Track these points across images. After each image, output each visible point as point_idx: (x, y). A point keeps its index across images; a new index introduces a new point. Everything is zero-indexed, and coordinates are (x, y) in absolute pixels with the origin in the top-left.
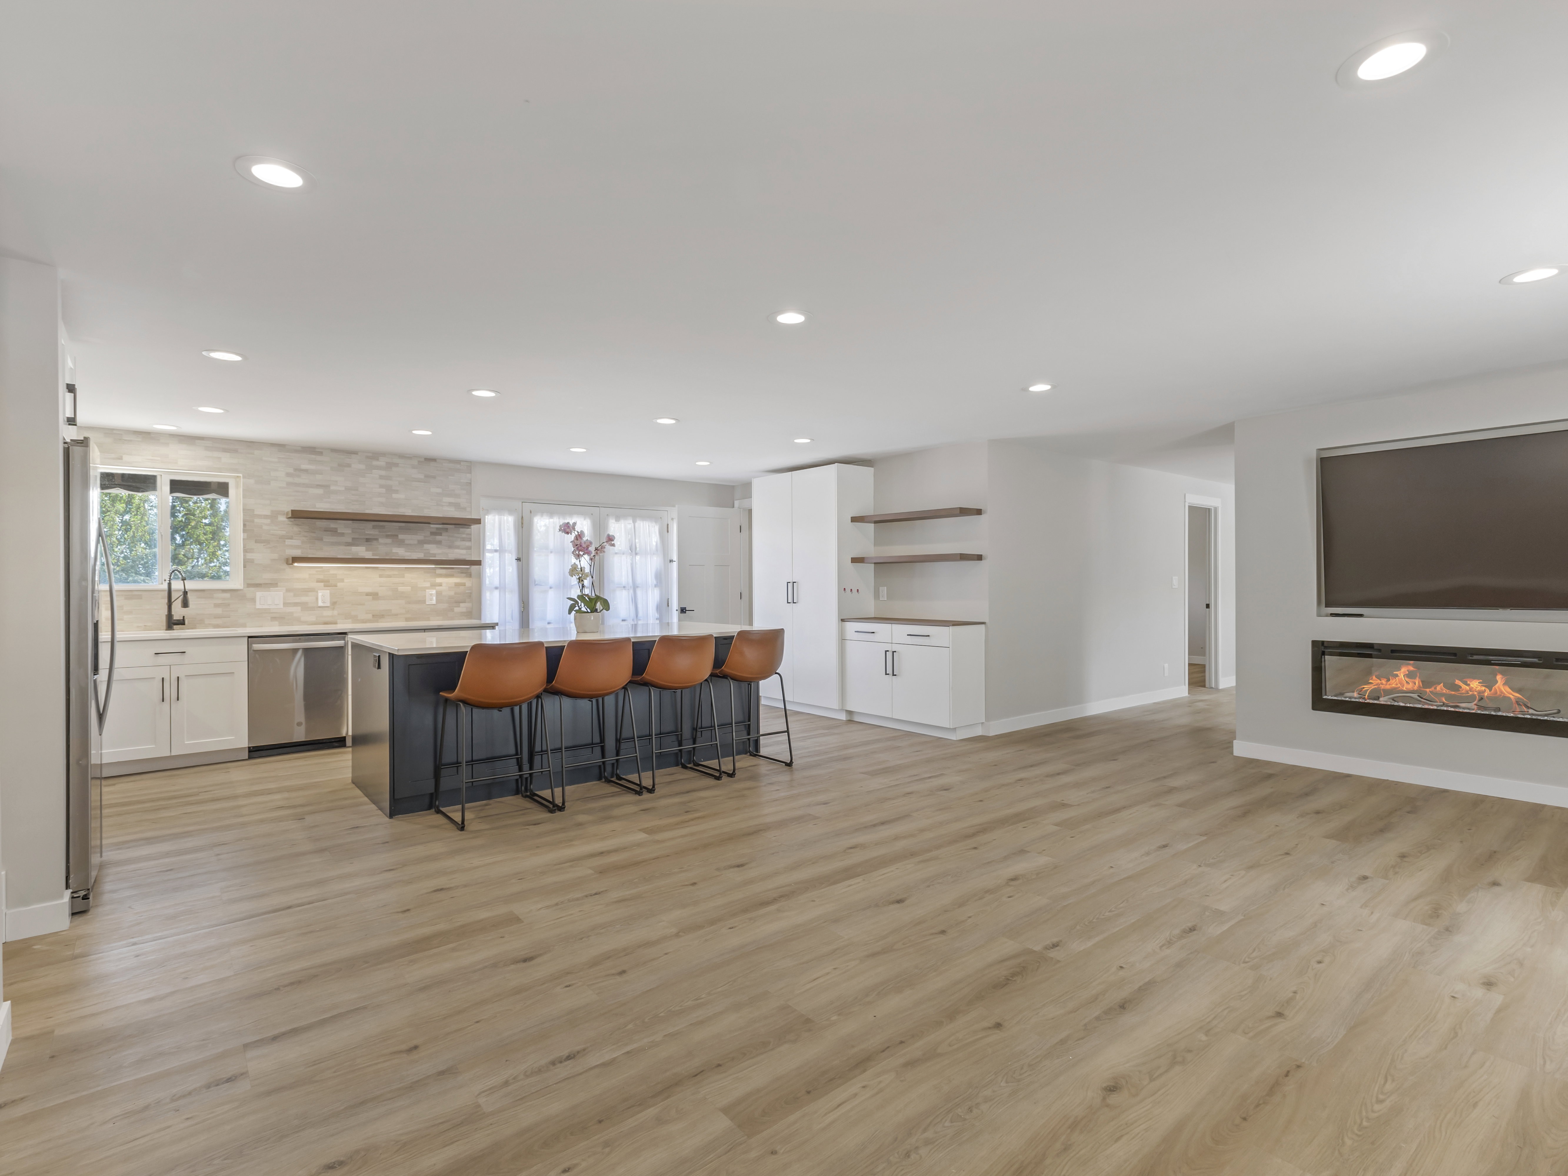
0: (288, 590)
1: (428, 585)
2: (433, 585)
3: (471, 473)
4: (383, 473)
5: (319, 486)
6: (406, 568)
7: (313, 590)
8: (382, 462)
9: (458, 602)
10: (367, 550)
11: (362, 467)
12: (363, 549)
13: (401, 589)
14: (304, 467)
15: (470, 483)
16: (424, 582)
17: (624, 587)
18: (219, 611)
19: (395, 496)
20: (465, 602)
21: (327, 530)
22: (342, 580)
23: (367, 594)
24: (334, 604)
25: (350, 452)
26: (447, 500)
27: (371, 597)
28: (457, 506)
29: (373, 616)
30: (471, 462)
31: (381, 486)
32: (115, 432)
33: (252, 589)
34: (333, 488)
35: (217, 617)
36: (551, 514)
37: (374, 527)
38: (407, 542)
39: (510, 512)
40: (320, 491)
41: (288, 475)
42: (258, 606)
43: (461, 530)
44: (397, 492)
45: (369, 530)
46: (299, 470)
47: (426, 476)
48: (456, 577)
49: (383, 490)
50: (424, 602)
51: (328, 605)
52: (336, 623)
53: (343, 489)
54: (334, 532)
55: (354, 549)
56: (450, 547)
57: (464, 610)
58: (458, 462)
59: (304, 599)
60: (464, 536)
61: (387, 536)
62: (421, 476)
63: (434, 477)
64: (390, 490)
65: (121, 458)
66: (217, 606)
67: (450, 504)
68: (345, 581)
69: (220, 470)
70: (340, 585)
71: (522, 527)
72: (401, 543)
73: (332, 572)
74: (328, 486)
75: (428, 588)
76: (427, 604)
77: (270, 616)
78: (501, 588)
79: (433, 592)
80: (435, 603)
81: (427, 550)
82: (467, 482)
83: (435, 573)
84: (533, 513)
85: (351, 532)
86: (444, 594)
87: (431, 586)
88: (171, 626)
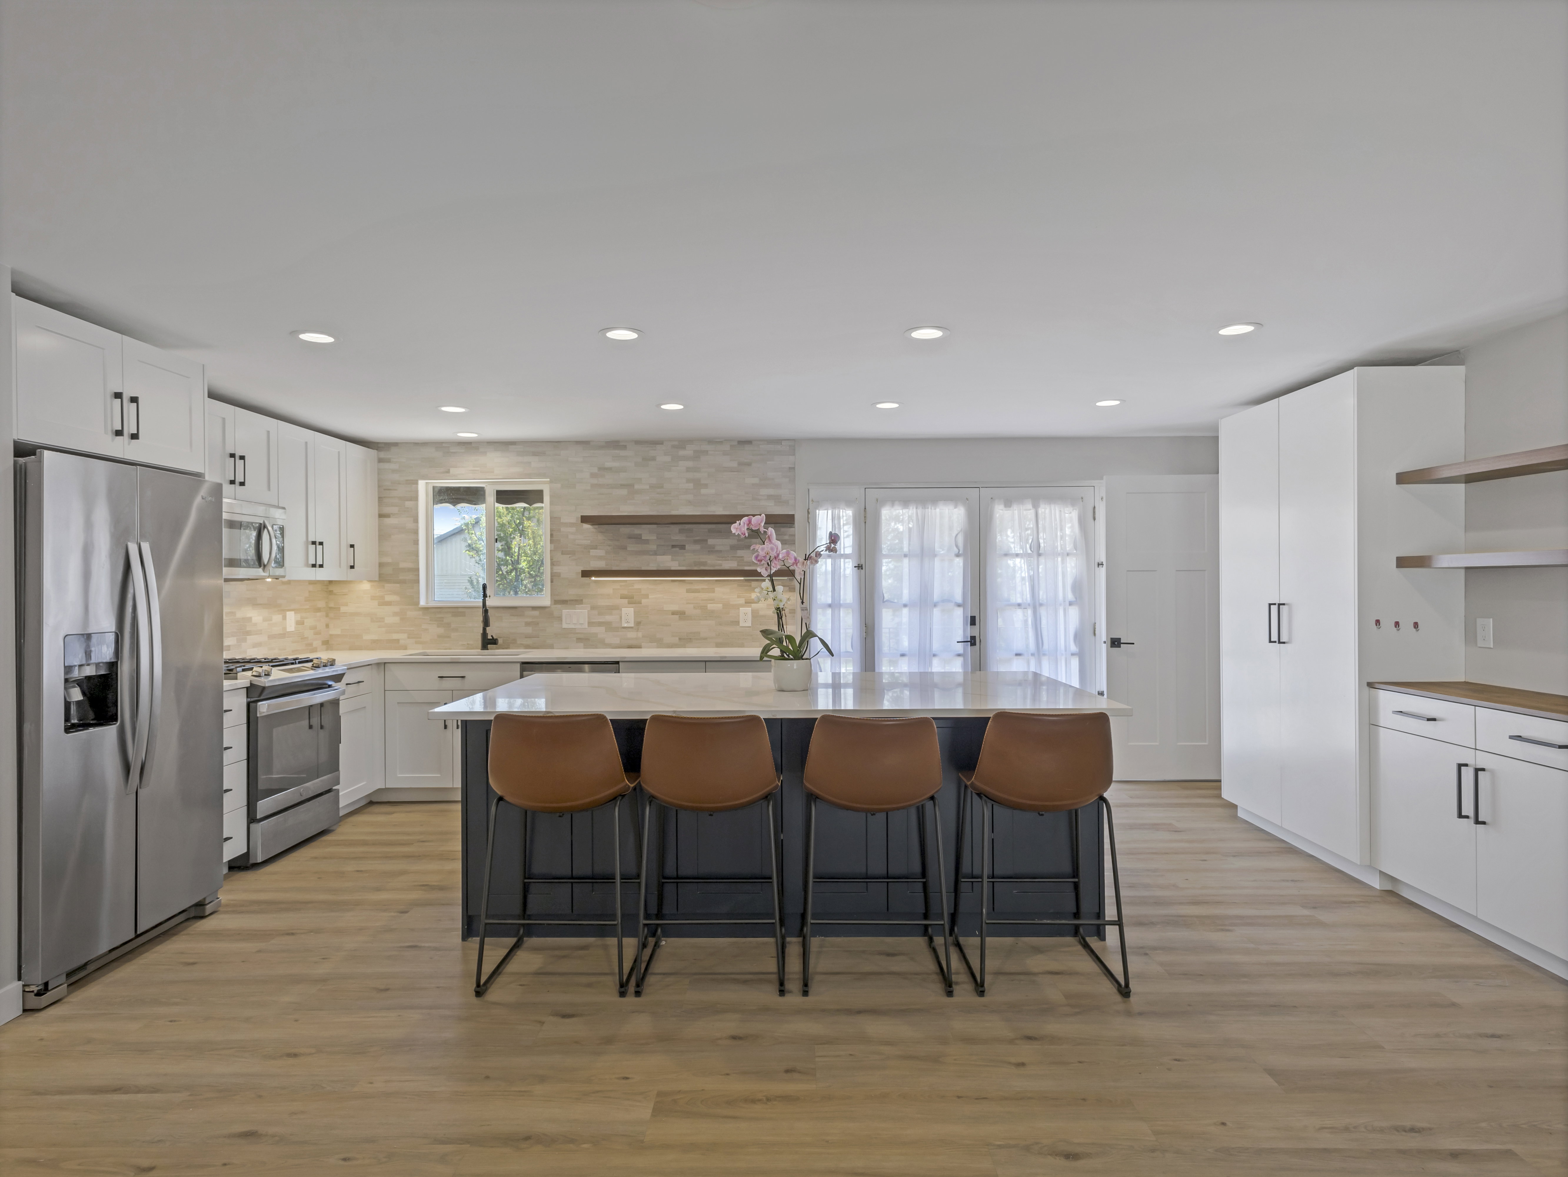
0: (593, 608)
1: (742, 601)
2: (749, 602)
3: (794, 455)
4: (690, 464)
5: (623, 486)
6: (716, 580)
7: (617, 608)
8: (689, 451)
10: (673, 560)
11: (668, 459)
12: (667, 558)
13: (710, 606)
14: (607, 465)
15: (794, 468)
16: (738, 597)
17: (1021, 606)
18: (529, 630)
19: (703, 491)
21: (630, 537)
22: (646, 596)
23: (674, 613)
24: (638, 624)
25: (655, 443)
26: (764, 492)
27: (677, 617)
28: (777, 499)
29: (680, 639)
30: (794, 440)
31: (688, 481)
32: (444, 445)
33: (559, 606)
34: (637, 487)
35: (528, 636)
36: (906, 502)
37: (681, 531)
38: (717, 548)
39: (849, 503)
40: (624, 492)
41: (593, 475)
42: (565, 626)
44: (706, 486)
45: (675, 534)
46: (603, 469)
47: (740, 464)
49: (691, 486)
50: (737, 623)
51: (632, 624)
52: (640, 647)
53: (648, 487)
54: (638, 538)
55: (660, 558)
58: (778, 441)
59: (608, 618)
60: (786, 537)
61: (696, 542)
62: (734, 464)
63: (749, 464)
64: (698, 484)
65: (448, 472)
66: (528, 624)
67: (770, 497)
68: (650, 597)
69: (529, 476)
70: (644, 601)
71: (865, 524)
72: (712, 550)
73: (636, 586)
74: (632, 485)
75: (742, 606)
76: (740, 625)
77: (575, 639)
78: (835, 605)
79: (749, 610)
80: (751, 625)
81: (742, 557)
82: (790, 468)
83: (751, 586)
84: (880, 503)
85: (655, 538)
86: (761, 613)
87: (746, 603)
88: (484, 647)
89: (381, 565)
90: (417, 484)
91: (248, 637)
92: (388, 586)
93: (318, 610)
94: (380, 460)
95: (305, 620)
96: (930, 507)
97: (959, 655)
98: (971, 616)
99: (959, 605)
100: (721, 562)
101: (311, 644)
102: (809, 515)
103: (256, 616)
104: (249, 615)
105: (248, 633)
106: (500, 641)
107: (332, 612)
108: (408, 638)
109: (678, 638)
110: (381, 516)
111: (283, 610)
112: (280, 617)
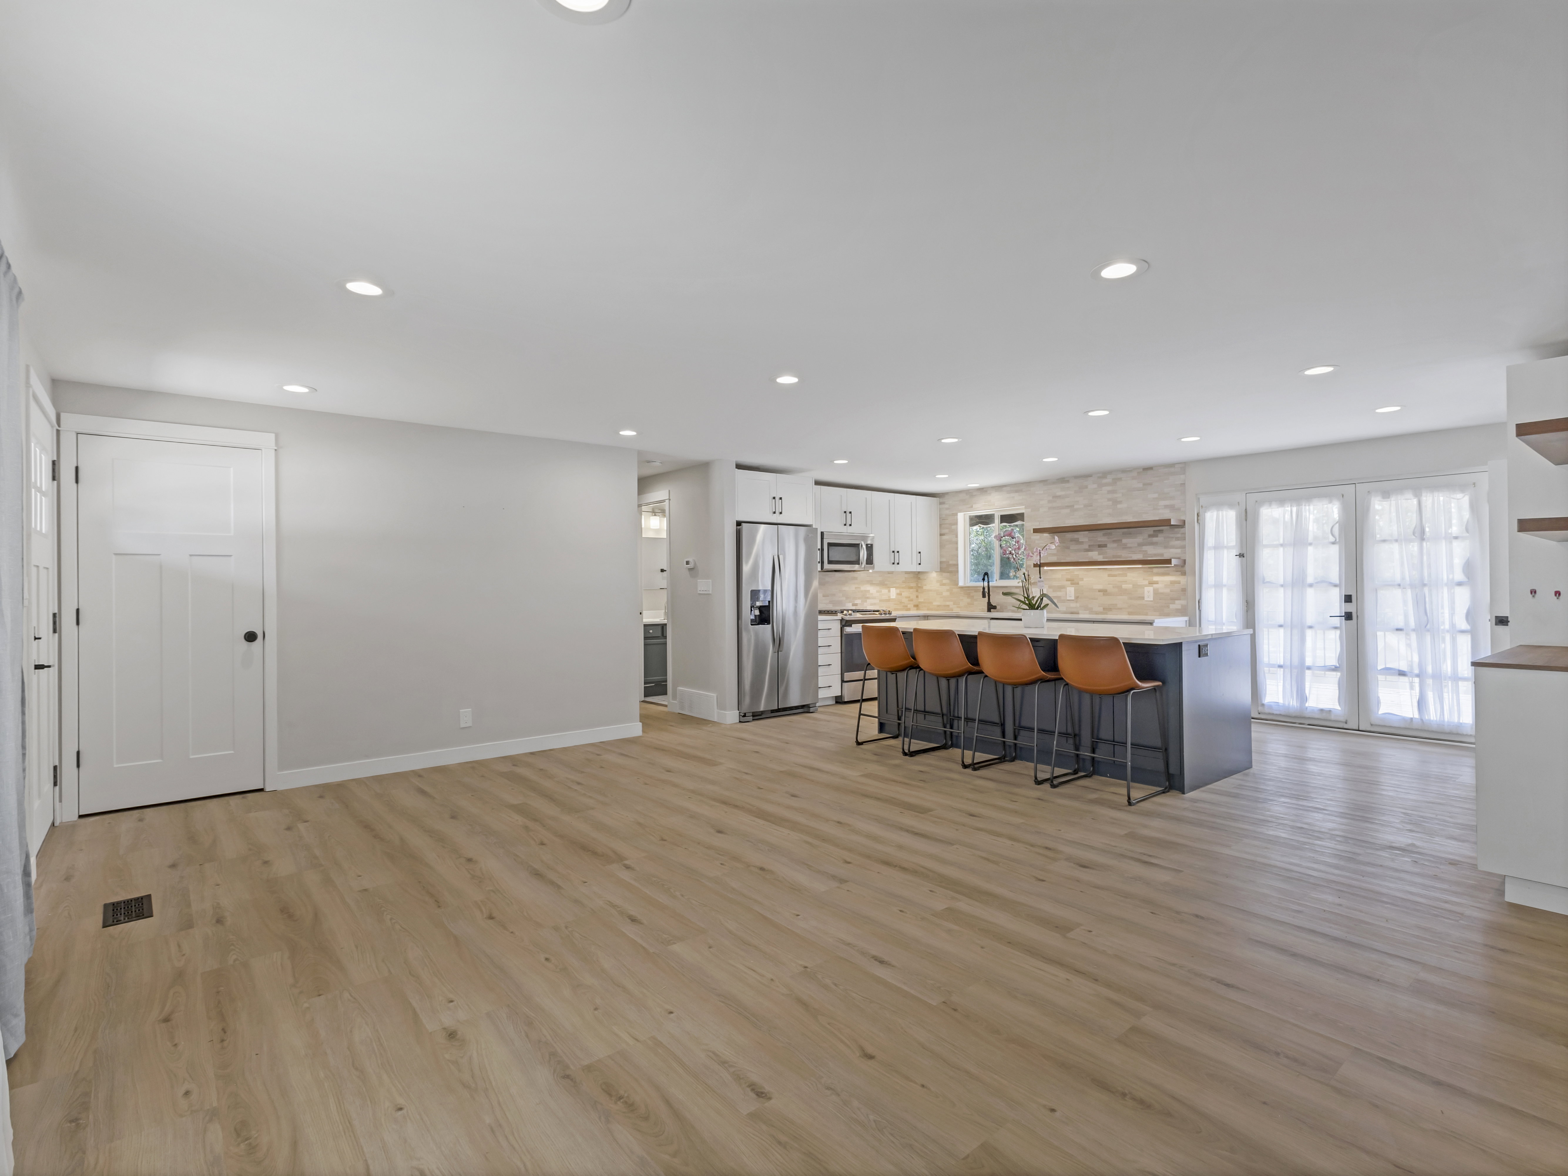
1: (1146, 582)
2: (1151, 583)
3: (1184, 474)
4: (1110, 488)
5: (1067, 507)
6: (1128, 568)
7: (1062, 587)
8: (1109, 480)
9: (1173, 600)
10: (1099, 554)
11: (1095, 486)
12: (1096, 553)
13: (1124, 586)
14: (1059, 493)
15: (1184, 484)
16: (1144, 580)
17: (1399, 585)
19: (1119, 506)
20: (1180, 600)
21: (1072, 540)
22: (1082, 579)
23: (1100, 591)
24: (1077, 598)
25: (1087, 476)
26: (1162, 503)
27: (1102, 593)
28: (1172, 508)
29: (1103, 608)
30: (1185, 463)
31: (1109, 500)
32: (970, 491)
34: (1076, 507)
36: (1282, 502)
37: (1104, 535)
38: (1129, 545)
39: (1231, 506)
40: (1067, 511)
41: (1049, 502)
43: (1176, 530)
44: (1120, 502)
45: (1100, 537)
46: (1056, 497)
47: (1144, 484)
48: (1172, 575)
49: (1110, 503)
50: (1143, 598)
51: (1073, 598)
52: (1078, 613)
53: (1081, 508)
54: (1076, 541)
55: (1090, 554)
56: (1166, 547)
57: (1179, 607)
58: (1172, 465)
59: (1058, 594)
60: (1179, 535)
61: (1114, 541)
62: (1140, 485)
63: (1151, 484)
64: (1116, 502)
65: (972, 507)
67: (1166, 507)
68: (1084, 580)
69: (1013, 505)
70: (1080, 582)
71: (1246, 520)
72: (1125, 547)
73: (1076, 573)
74: (1073, 506)
75: (1146, 586)
76: (1145, 600)
78: (1218, 586)
79: (1151, 589)
80: (1152, 600)
81: (1146, 551)
82: (1181, 484)
83: (1152, 571)
84: (1260, 503)
85: (1087, 540)
86: (1160, 591)
87: (1149, 584)
88: (989, 610)
89: (941, 562)
90: (957, 515)
91: (867, 600)
92: (945, 574)
93: (912, 588)
94: (941, 503)
95: (903, 593)
96: (1304, 504)
97: (1336, 628)
98: (1345, 595)
99: (1336, 586)
100: (1131, 555)
101: (907, 606)
102: (1199, 518)
103: (872, 590)
104: (868, 589)
105: (868, 598)
106: (998, 607)
107: (918, 588)
108: (954, 604)
109: (1102, 608)
110: (941, 535)
111: (889, 587)
112: (887, 591)
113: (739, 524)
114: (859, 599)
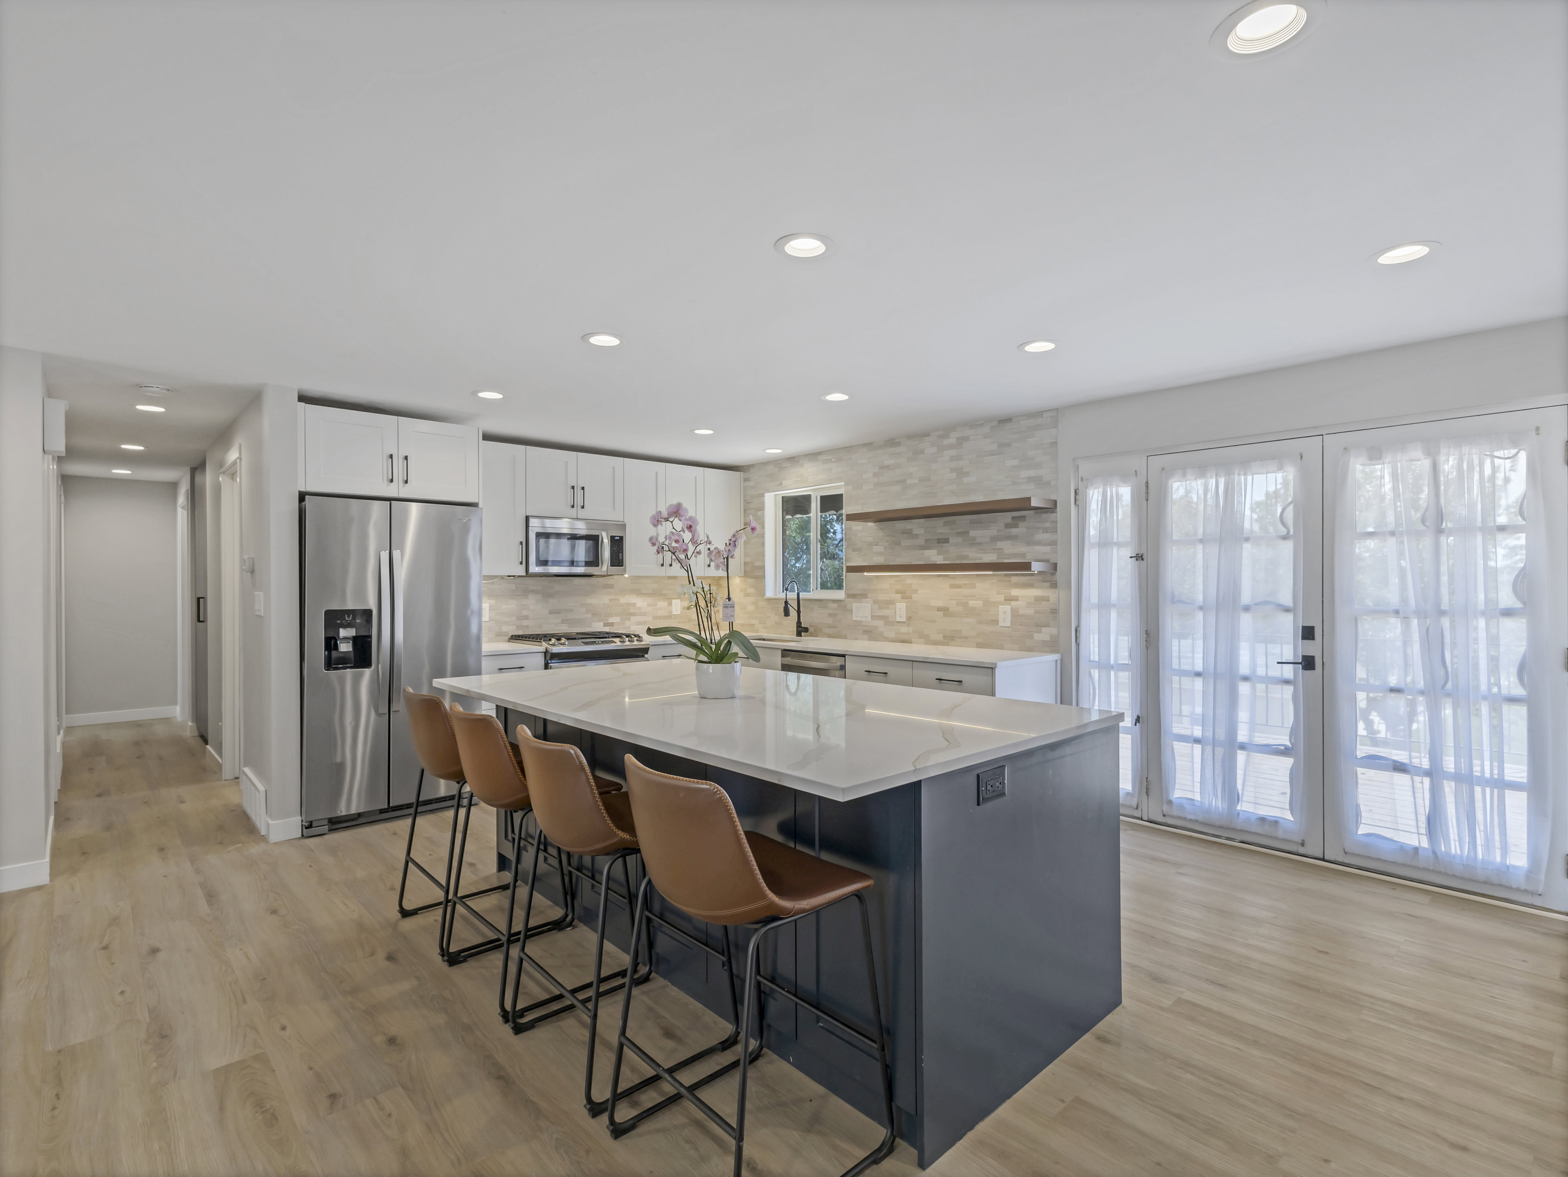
0: (875, 602)
1: (1001, 598)
2: (1009, 599)
3: (1056, 427)
4: (953, 452)
5: (898, 482)
6: (977, 575)
7: (892, 602)
8: (952, 440)
9: (1039, 626)
10: (938, 554)
11: (934, 449)
12: (935, 552)
13: (972, 603)
14: (886, 463)
15: (1056, 443)
16: (998, 594)
17: (1397, 612)
18: (830, 621)
19: (965, 480)
20: (1049, 626)
21: (904, 532)
22: (916, 591)
23: (939, 609)
24: (909, 618)
25: (923, 435)
26: (1025, 474)
27: (941, 613)
28: (1038, 481)
30: (1057, 409)
31: (952, 470)
32: (779, 462)
33: (851, 600)
34: (908, 482)
35: (830, 627)
36: (1202, 470)
37: (945, 524)
38: (978, 540)
39: (1124, 477)
40: (899, 488)
41: (875, 475)
42: (854, 618)
43: (1044, 516)
44: (968, 474)
45: (939, 527)
46: (883, 467)
47: (1000, 446)
48: (1037, 588)
49: (954, 475)
50: (996, 622)
51: (904, 619)
52: (911, 642)
53: (917, 481)
54: (909, 533)
55: (927, 553)
56: (1029, 543)
57: (1047, 638)
58: (1039, 414)
59: (885, 612)
60: (1048, 525)
61: (959, 534)
62: (995, 447)
63: (1009, 445)
64: (961, 473)
65: (781, 484)
66: (830, 615)
67: (1030, 479)
68: (919, 592)
69: (836, 481)
70: (914, 596)
71: (1147, 500)
72: (973, 543)
73: (908, 581)
74: (904, 481)
75: (1002, 604)
76: (1000, 625)
77: (862, 631)
78: (1104, 606)
79: (1007, 608)
80: (1010, 625)
81: (1001, 549)
82: (1051, 443)
83: (1010, 581)
84: (1167, 472)
85: (923, 532)
86: (1021, 612)
87: (1005, 600)
88: (799, 634)
89: (745, 564)
90: (764, 496)
91: (631, 617)
92: (750, 581)
94: (746, 480)
96: (1237, 472)
97: (1287, 682)
98: (1303, 627)
99: (1287, 610)
100: (981, 555)
102: (1077, 497)
103: (640, 603)
104: (632, 601)
105: (633, 614)
106: (811, 630)
108: (760, 623)
109: (941, 636)
111: (669, 599)
112: (666, 603)
113: (302, 497)
114: (616, 616)
